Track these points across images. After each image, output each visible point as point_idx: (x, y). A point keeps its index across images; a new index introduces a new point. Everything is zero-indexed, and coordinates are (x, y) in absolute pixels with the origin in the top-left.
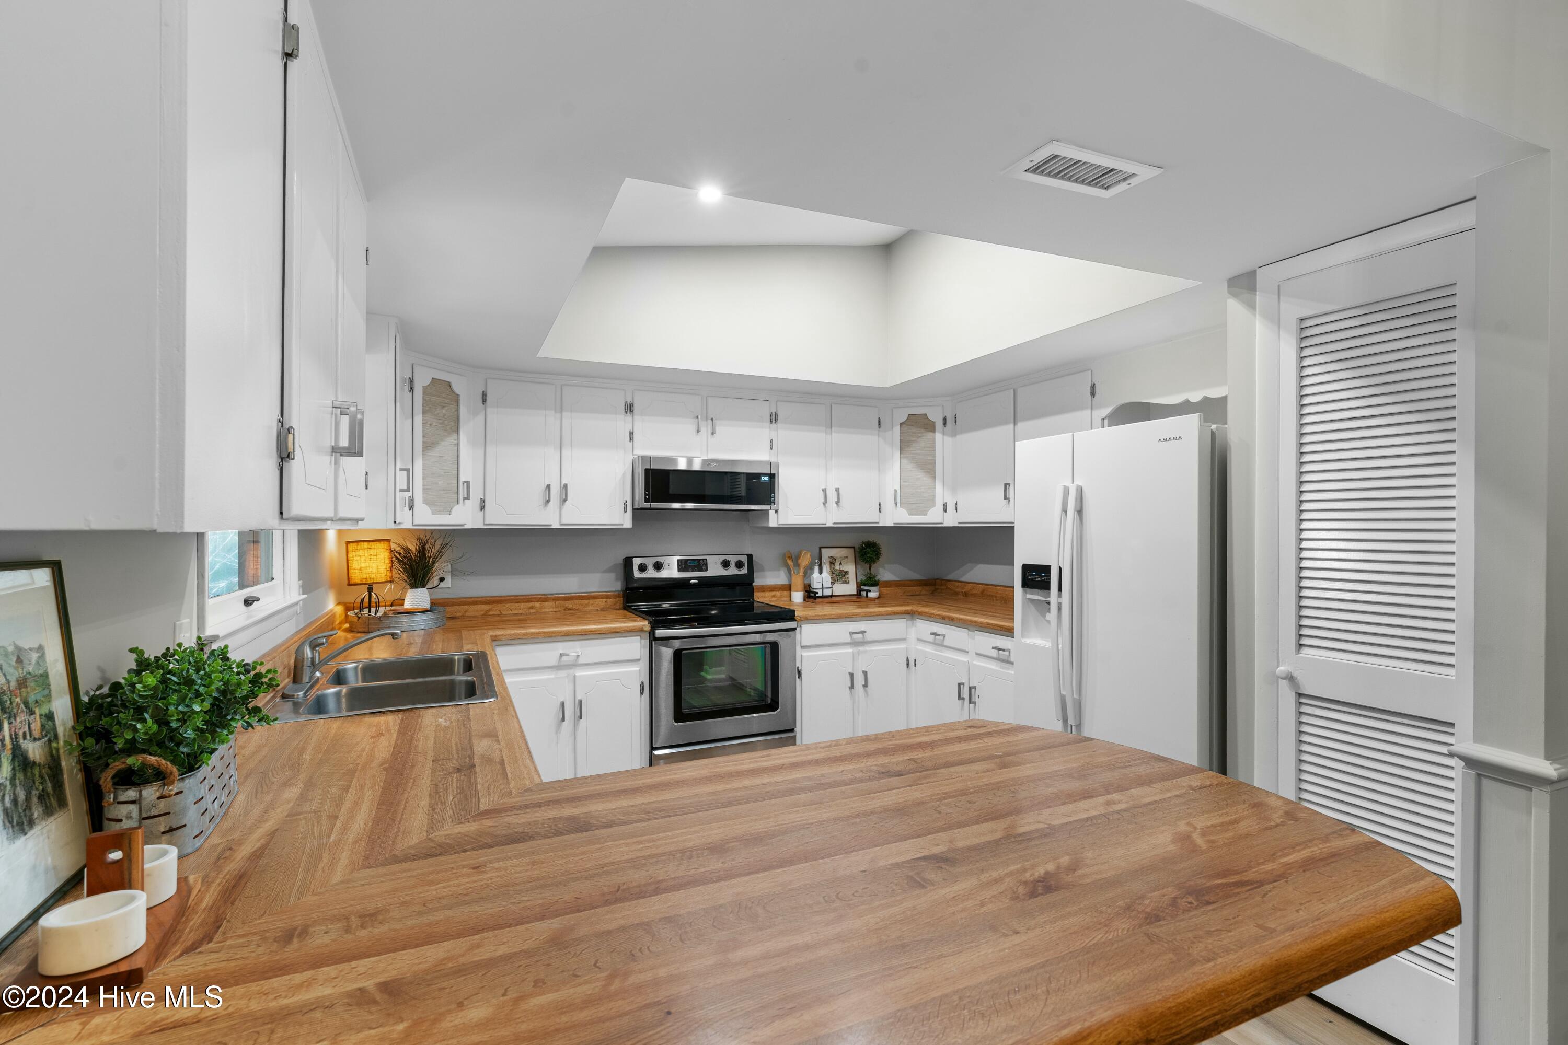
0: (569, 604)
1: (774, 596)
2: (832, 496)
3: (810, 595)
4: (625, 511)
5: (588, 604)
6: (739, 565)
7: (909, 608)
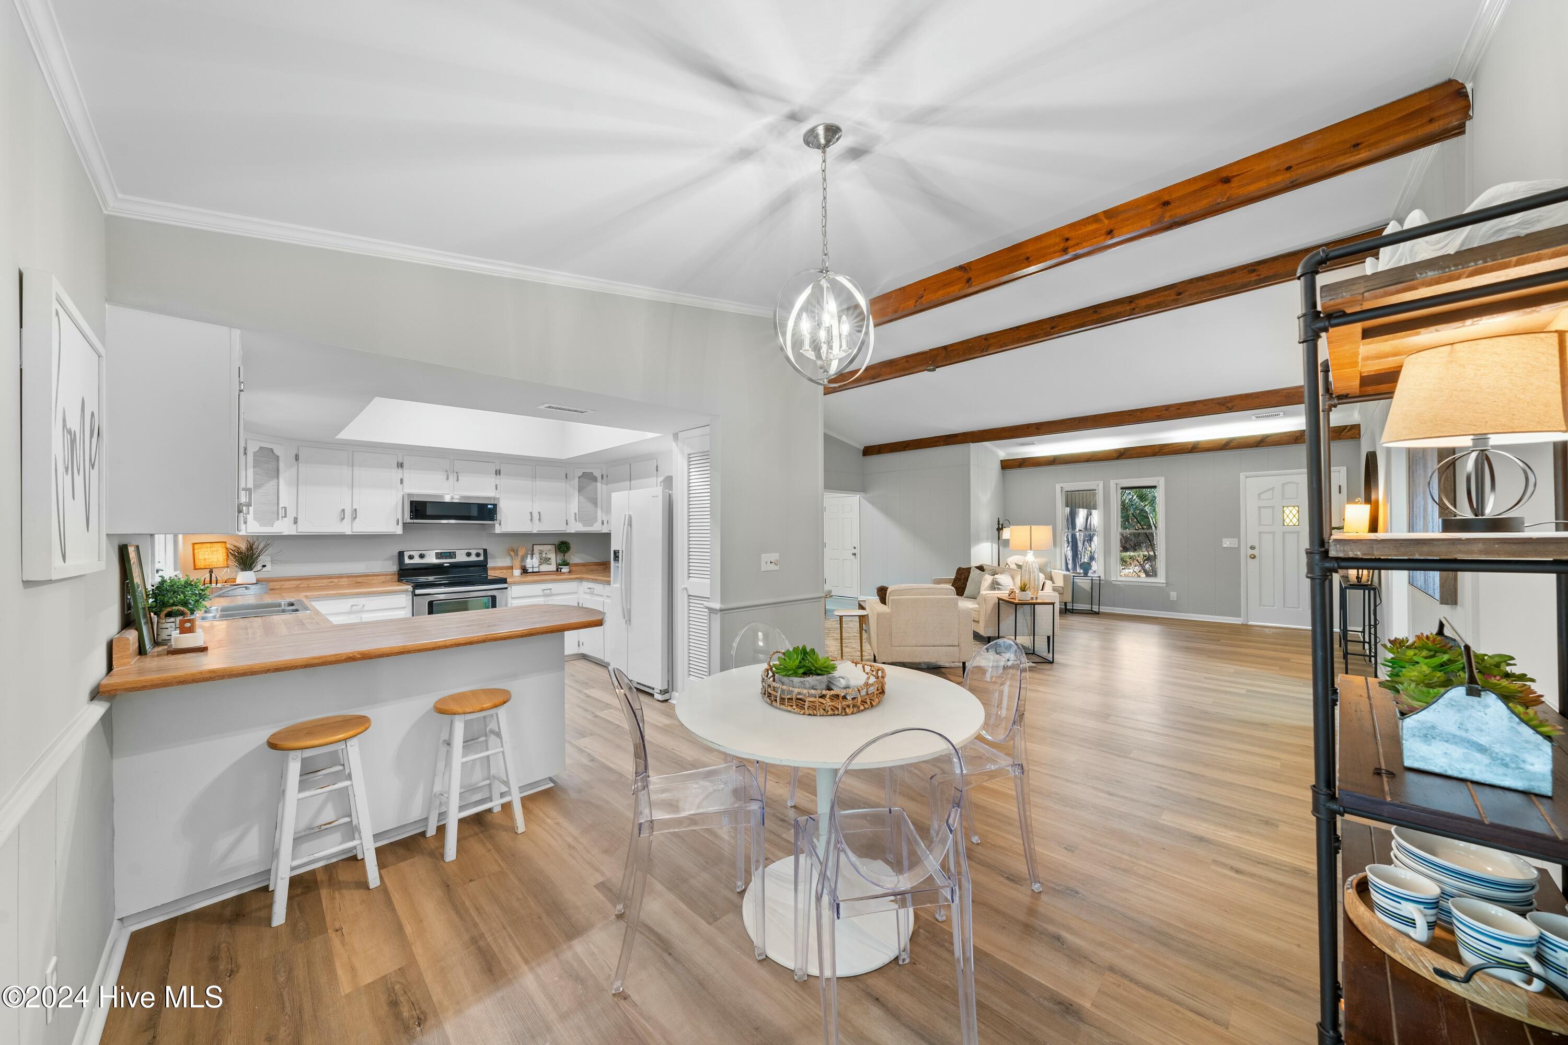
0: (359, 580)
1: (502, 573)
2: (536, 516)
3: (524, 571)
4: (398, 524)
5: (373, 579)
7: (579, 576)
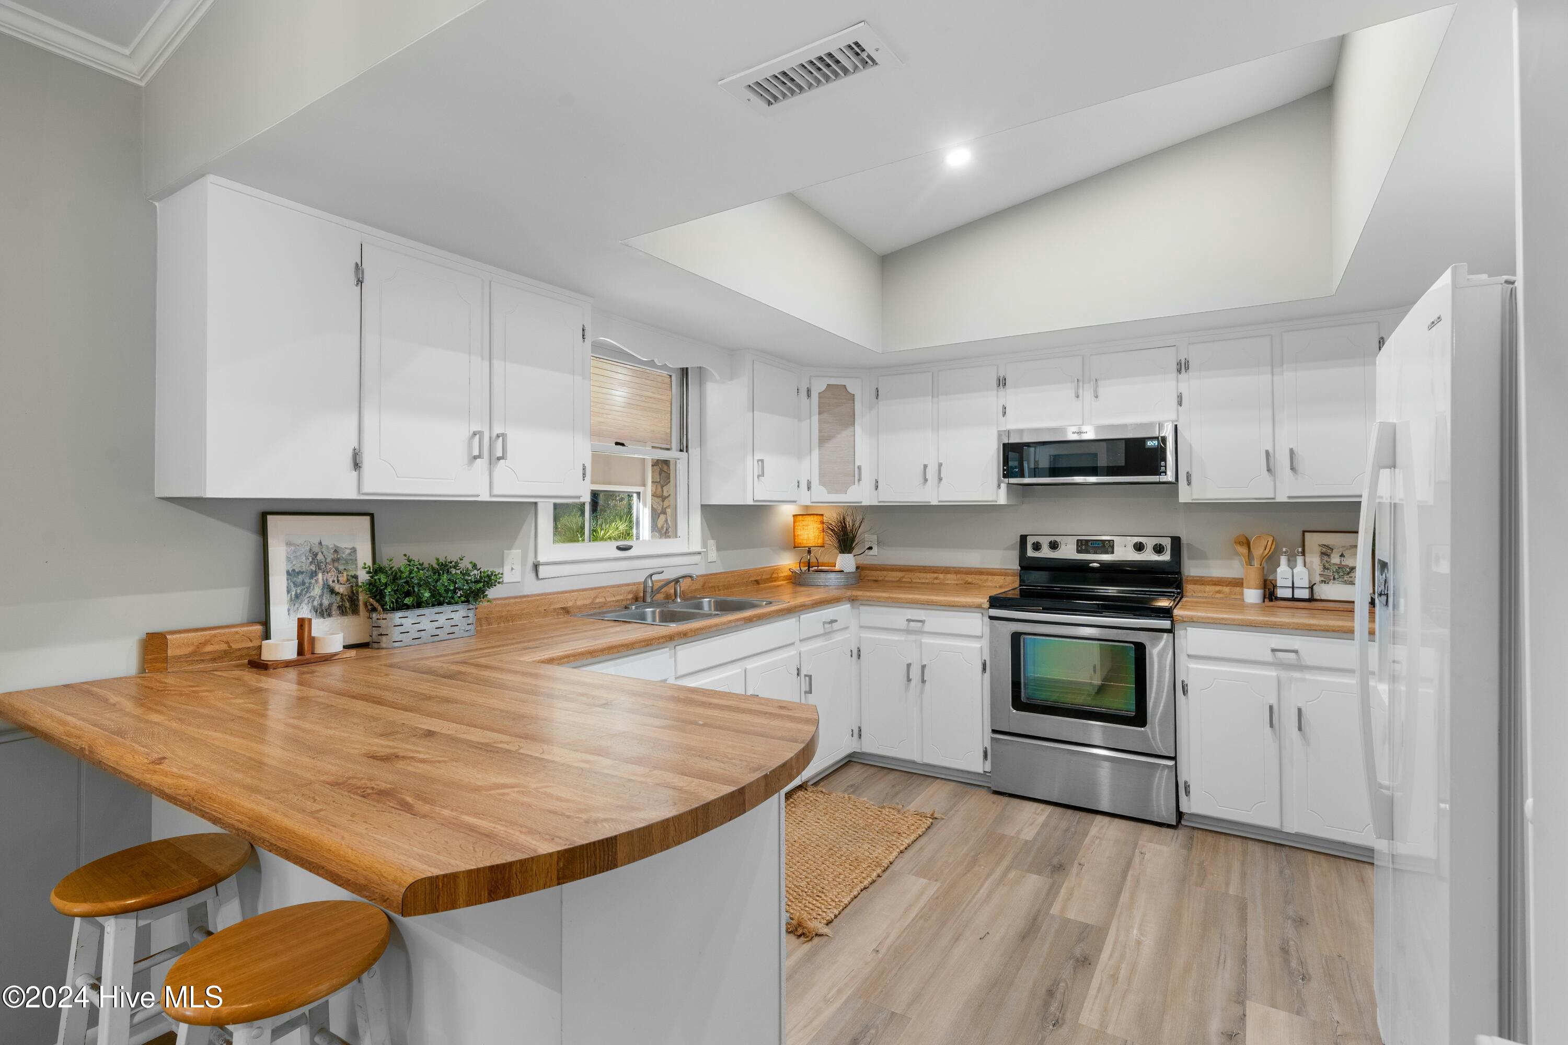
1: (1219, 592)
2: (1283, 460)
3: (1270, 593)
4: (996, 486)
5: (987, 580)
6: (1159, 549)
